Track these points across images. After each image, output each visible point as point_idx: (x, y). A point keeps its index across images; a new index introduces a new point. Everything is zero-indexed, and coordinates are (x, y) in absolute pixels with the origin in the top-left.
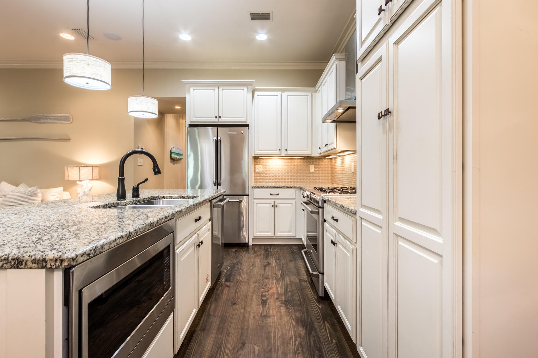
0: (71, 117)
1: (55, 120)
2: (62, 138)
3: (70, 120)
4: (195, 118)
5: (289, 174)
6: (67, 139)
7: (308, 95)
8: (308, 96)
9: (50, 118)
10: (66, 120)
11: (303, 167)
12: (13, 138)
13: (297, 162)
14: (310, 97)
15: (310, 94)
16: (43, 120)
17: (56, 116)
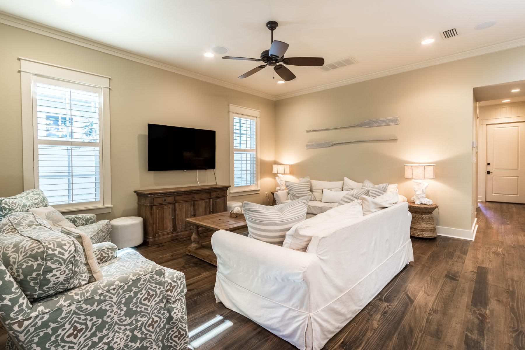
0: (399, 119)
1: (383, 123)
2: (391, 139)
3: (398, 122)
6: (396, 140)
9: (379, 122)
16: (373, 124)
17: (385, 119)
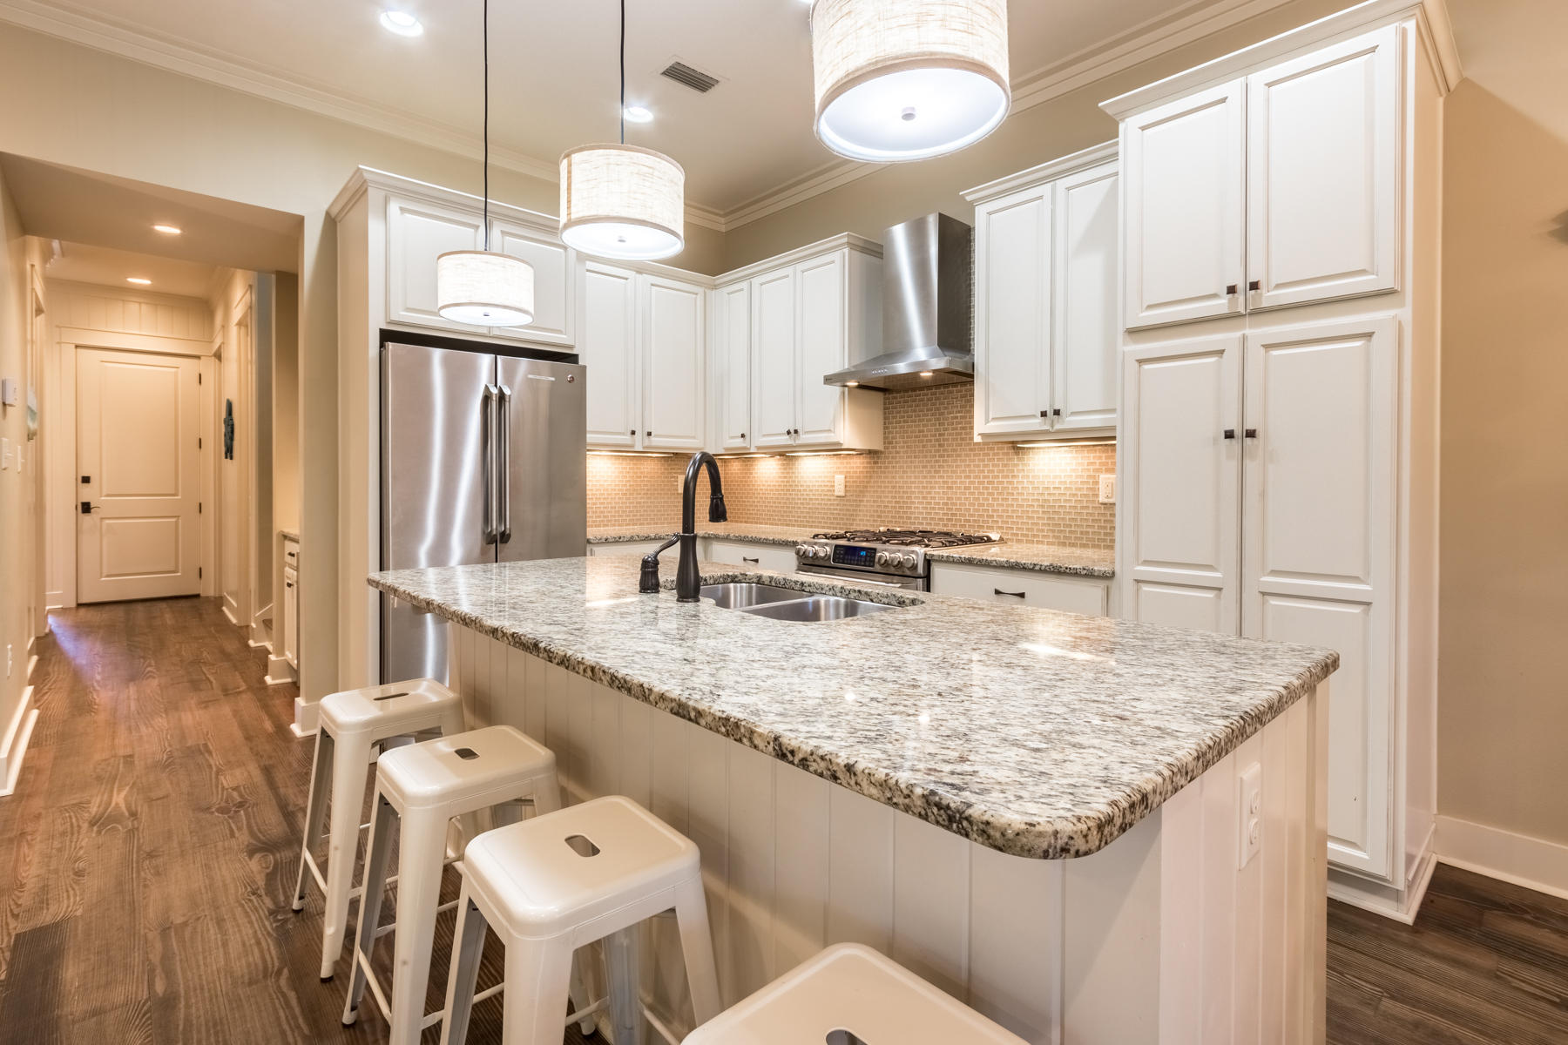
4: (408, 309)
5: (629, 499)
7: (696, 292)
8: (696, 294)
11: (663, 482)
13: (650, 468)
14: (700, 298)
15: (700, 290)
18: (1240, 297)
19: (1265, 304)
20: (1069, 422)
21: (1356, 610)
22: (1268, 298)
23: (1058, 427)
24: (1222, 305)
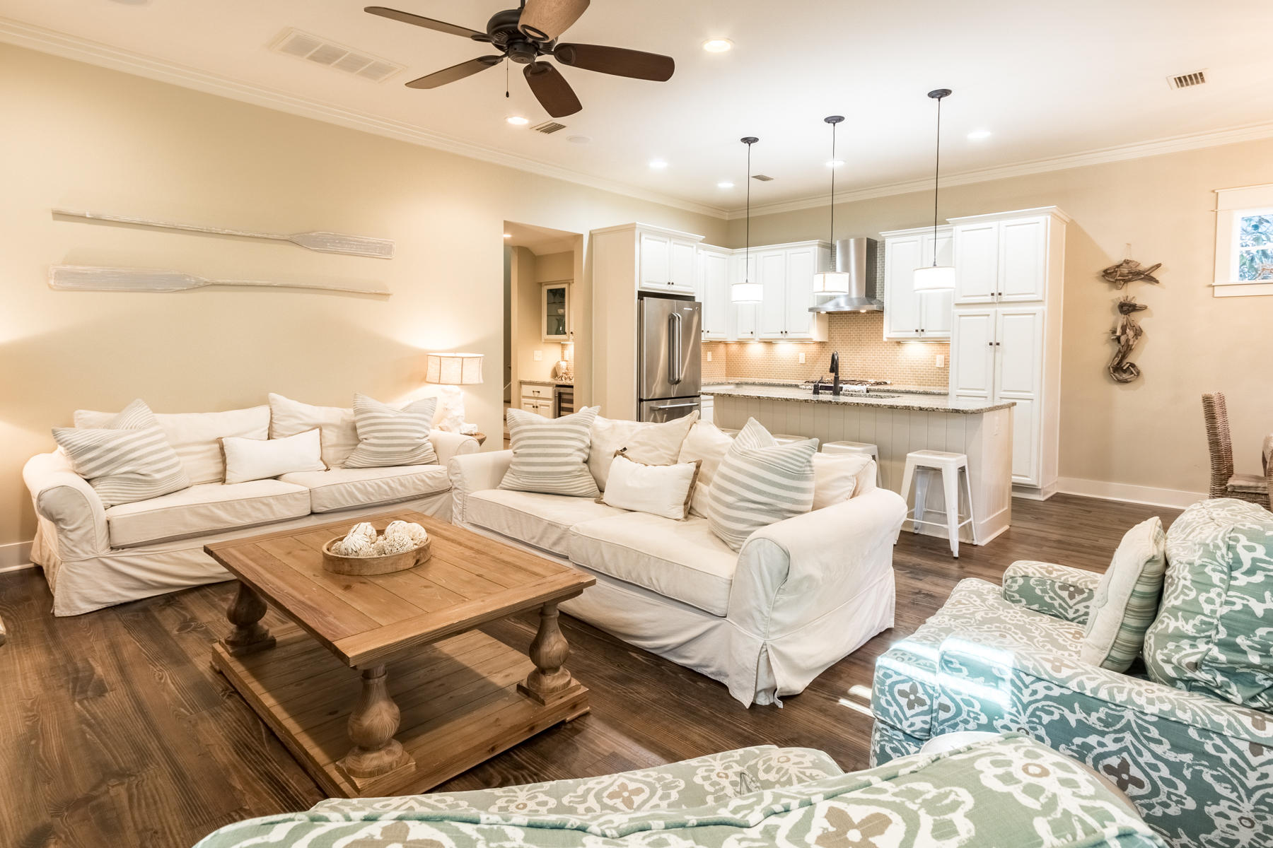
0: (395, 245)
1: (361, 249)
3: (393, 252)
4: (647, 282)
6: (385, 294)
8: (725, 259)
9: (350, 244)
10: (384, 251)
12: (259, 282)
14: (727, 262)
15: (726, 256)
16: (334, 246)
18: (995, 297)
19: (1004, 300)
20: (927, 334)
21: (1029, 401)
22: (1004, 298)
23: (923, 336)
24: (989, 299)
